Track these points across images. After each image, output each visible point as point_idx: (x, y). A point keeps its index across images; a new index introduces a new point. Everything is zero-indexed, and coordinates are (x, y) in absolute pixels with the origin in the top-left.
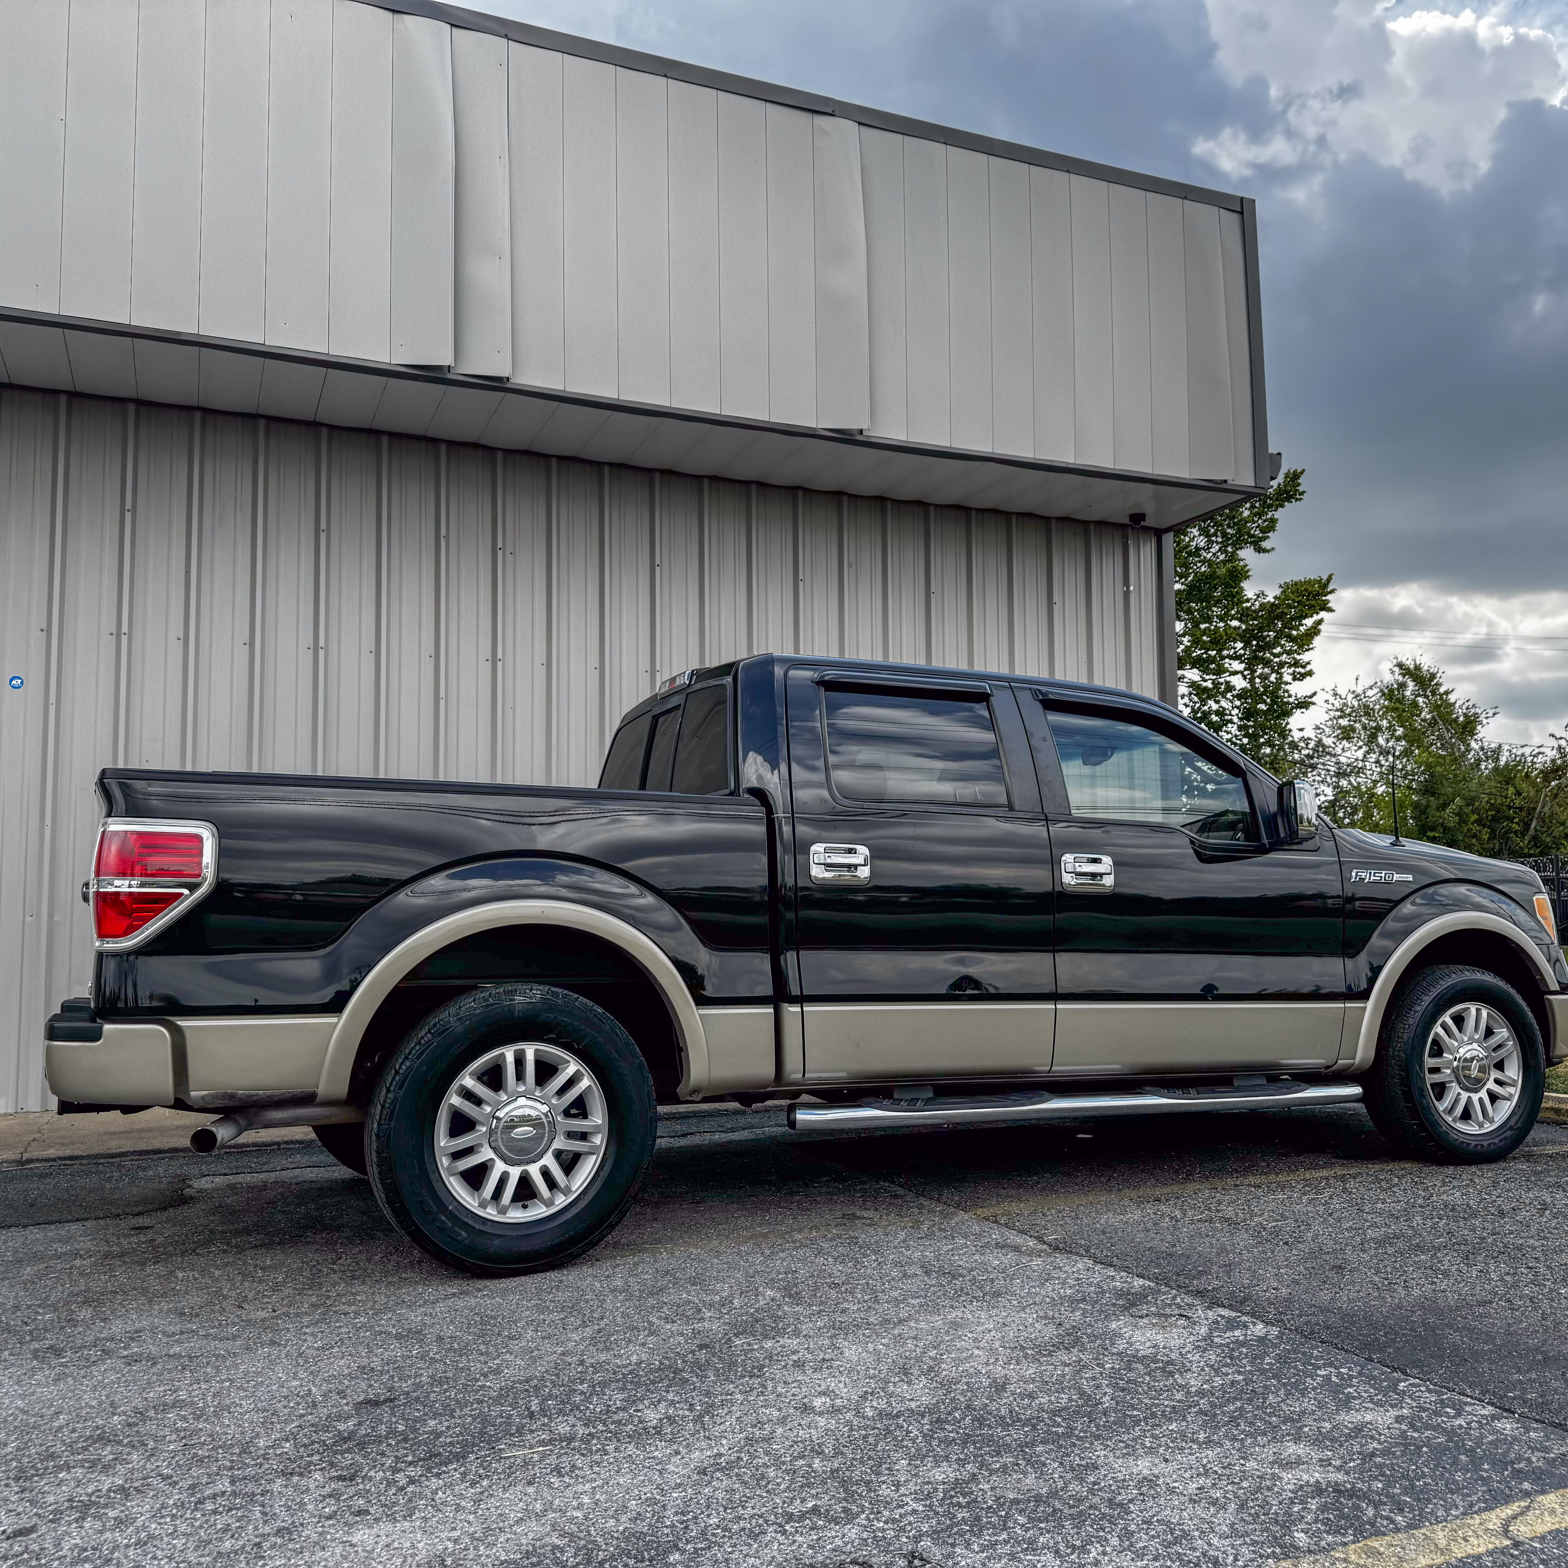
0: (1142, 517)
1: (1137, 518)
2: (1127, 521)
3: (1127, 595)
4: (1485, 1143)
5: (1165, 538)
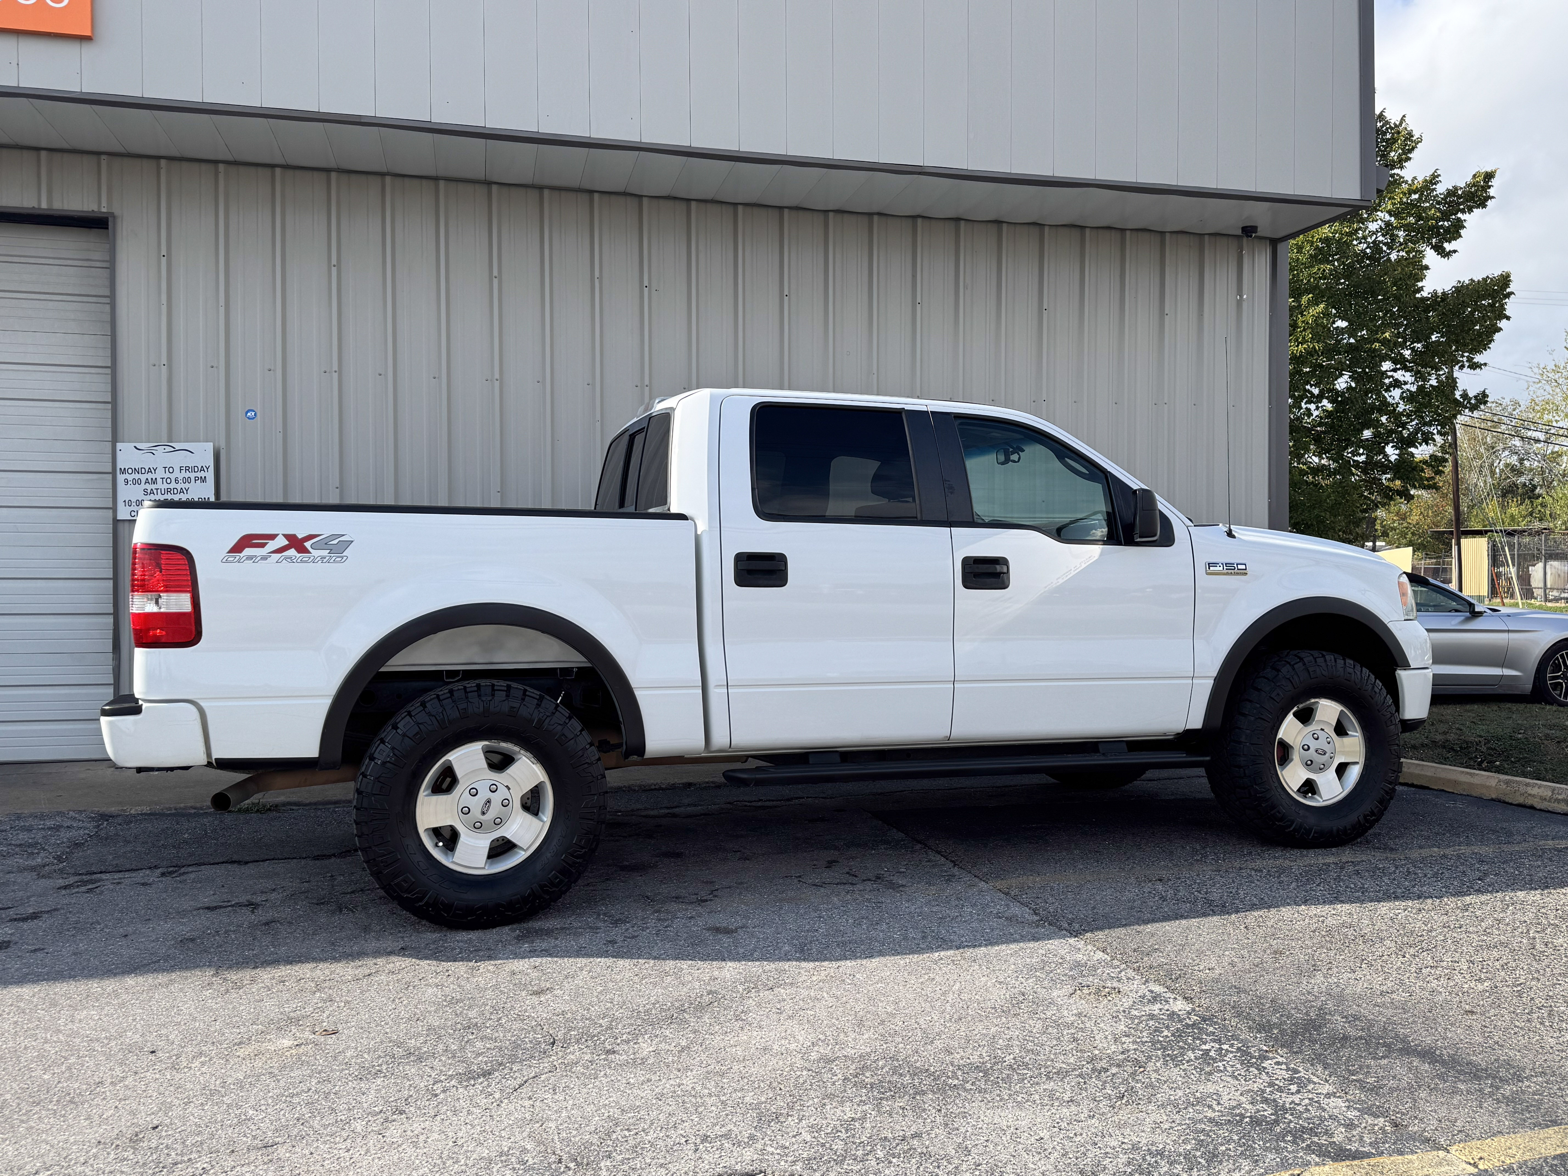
0: (1254, 228)
1: (1249, 231)
3: (1239, 303)
5: (1281, 247)
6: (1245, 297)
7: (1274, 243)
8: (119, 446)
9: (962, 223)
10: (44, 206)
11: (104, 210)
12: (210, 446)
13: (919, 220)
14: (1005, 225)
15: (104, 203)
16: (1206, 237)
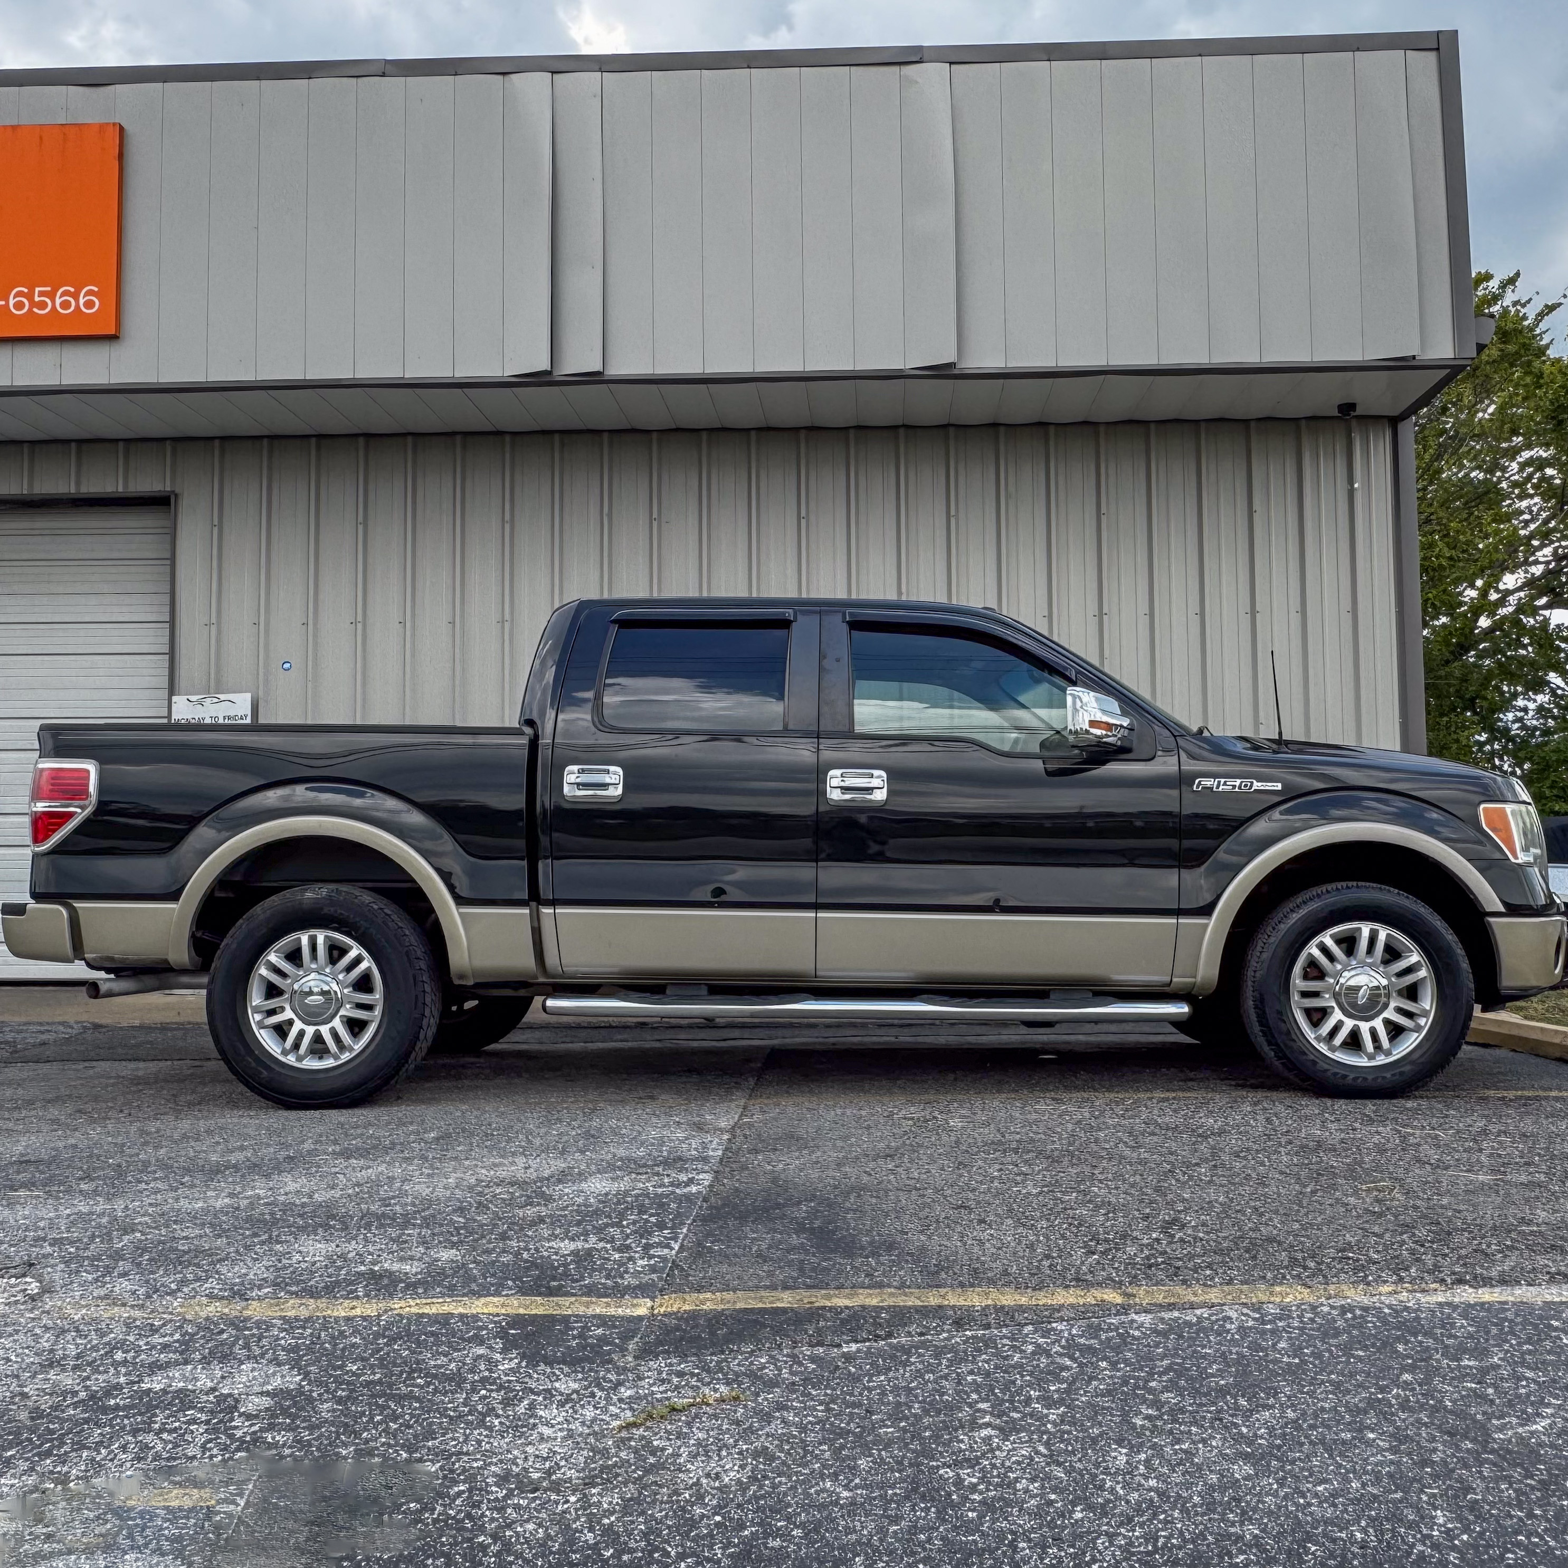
0: (1352, 406)
1: (1347, 408)
2: (1336, 413)
3: (1351, 493)
4: (1370, 1077)
5: (1401, 427)
6: (1356, 485)
7: (1394, 422)
8: (175, 699)
9: (1002, 429)
10: (120, 489)
11: (168, 489)
12: (248, 696)
13: (952, 430)
14: (1052, 429)
15: (168, 483)
16: (1303, 422)
